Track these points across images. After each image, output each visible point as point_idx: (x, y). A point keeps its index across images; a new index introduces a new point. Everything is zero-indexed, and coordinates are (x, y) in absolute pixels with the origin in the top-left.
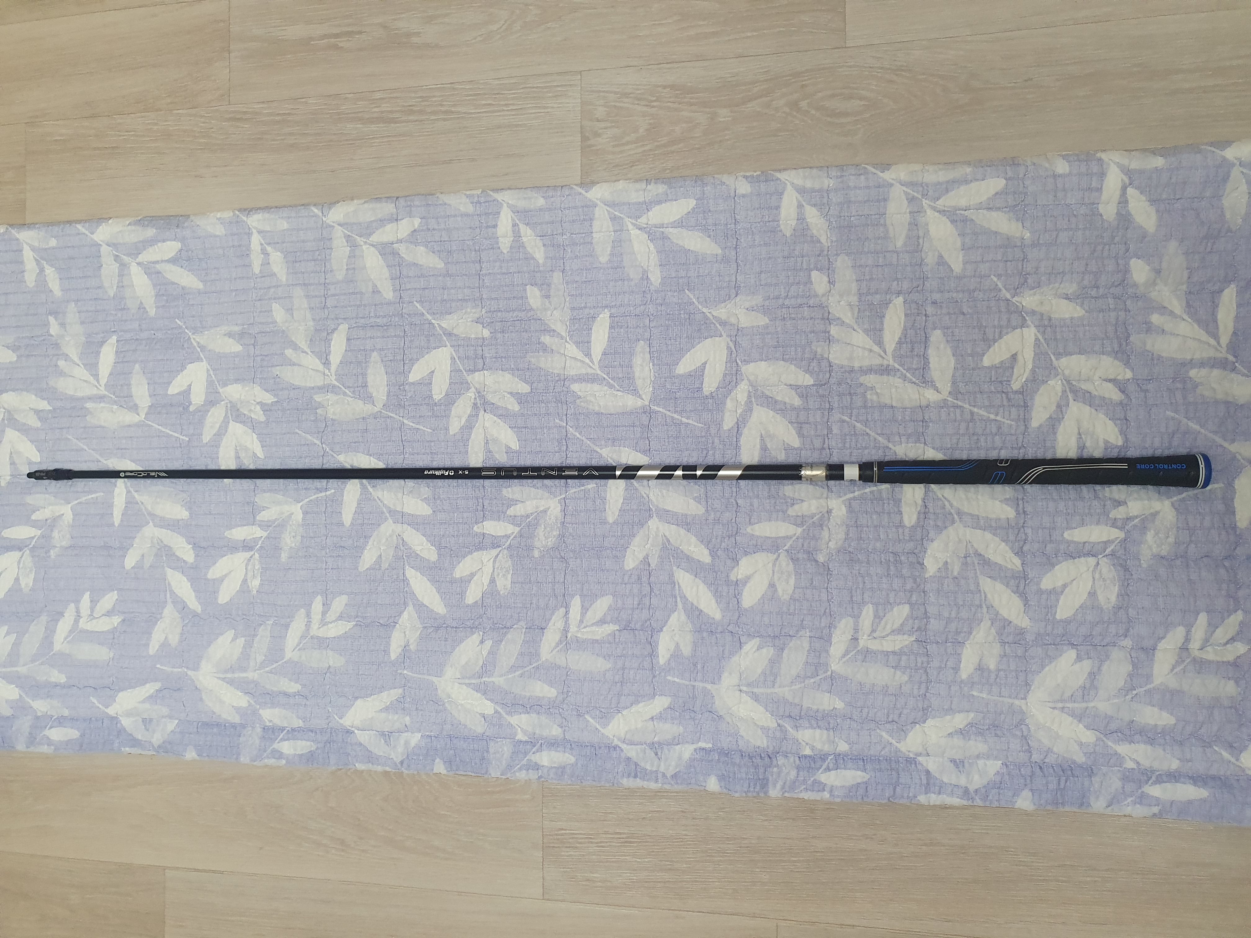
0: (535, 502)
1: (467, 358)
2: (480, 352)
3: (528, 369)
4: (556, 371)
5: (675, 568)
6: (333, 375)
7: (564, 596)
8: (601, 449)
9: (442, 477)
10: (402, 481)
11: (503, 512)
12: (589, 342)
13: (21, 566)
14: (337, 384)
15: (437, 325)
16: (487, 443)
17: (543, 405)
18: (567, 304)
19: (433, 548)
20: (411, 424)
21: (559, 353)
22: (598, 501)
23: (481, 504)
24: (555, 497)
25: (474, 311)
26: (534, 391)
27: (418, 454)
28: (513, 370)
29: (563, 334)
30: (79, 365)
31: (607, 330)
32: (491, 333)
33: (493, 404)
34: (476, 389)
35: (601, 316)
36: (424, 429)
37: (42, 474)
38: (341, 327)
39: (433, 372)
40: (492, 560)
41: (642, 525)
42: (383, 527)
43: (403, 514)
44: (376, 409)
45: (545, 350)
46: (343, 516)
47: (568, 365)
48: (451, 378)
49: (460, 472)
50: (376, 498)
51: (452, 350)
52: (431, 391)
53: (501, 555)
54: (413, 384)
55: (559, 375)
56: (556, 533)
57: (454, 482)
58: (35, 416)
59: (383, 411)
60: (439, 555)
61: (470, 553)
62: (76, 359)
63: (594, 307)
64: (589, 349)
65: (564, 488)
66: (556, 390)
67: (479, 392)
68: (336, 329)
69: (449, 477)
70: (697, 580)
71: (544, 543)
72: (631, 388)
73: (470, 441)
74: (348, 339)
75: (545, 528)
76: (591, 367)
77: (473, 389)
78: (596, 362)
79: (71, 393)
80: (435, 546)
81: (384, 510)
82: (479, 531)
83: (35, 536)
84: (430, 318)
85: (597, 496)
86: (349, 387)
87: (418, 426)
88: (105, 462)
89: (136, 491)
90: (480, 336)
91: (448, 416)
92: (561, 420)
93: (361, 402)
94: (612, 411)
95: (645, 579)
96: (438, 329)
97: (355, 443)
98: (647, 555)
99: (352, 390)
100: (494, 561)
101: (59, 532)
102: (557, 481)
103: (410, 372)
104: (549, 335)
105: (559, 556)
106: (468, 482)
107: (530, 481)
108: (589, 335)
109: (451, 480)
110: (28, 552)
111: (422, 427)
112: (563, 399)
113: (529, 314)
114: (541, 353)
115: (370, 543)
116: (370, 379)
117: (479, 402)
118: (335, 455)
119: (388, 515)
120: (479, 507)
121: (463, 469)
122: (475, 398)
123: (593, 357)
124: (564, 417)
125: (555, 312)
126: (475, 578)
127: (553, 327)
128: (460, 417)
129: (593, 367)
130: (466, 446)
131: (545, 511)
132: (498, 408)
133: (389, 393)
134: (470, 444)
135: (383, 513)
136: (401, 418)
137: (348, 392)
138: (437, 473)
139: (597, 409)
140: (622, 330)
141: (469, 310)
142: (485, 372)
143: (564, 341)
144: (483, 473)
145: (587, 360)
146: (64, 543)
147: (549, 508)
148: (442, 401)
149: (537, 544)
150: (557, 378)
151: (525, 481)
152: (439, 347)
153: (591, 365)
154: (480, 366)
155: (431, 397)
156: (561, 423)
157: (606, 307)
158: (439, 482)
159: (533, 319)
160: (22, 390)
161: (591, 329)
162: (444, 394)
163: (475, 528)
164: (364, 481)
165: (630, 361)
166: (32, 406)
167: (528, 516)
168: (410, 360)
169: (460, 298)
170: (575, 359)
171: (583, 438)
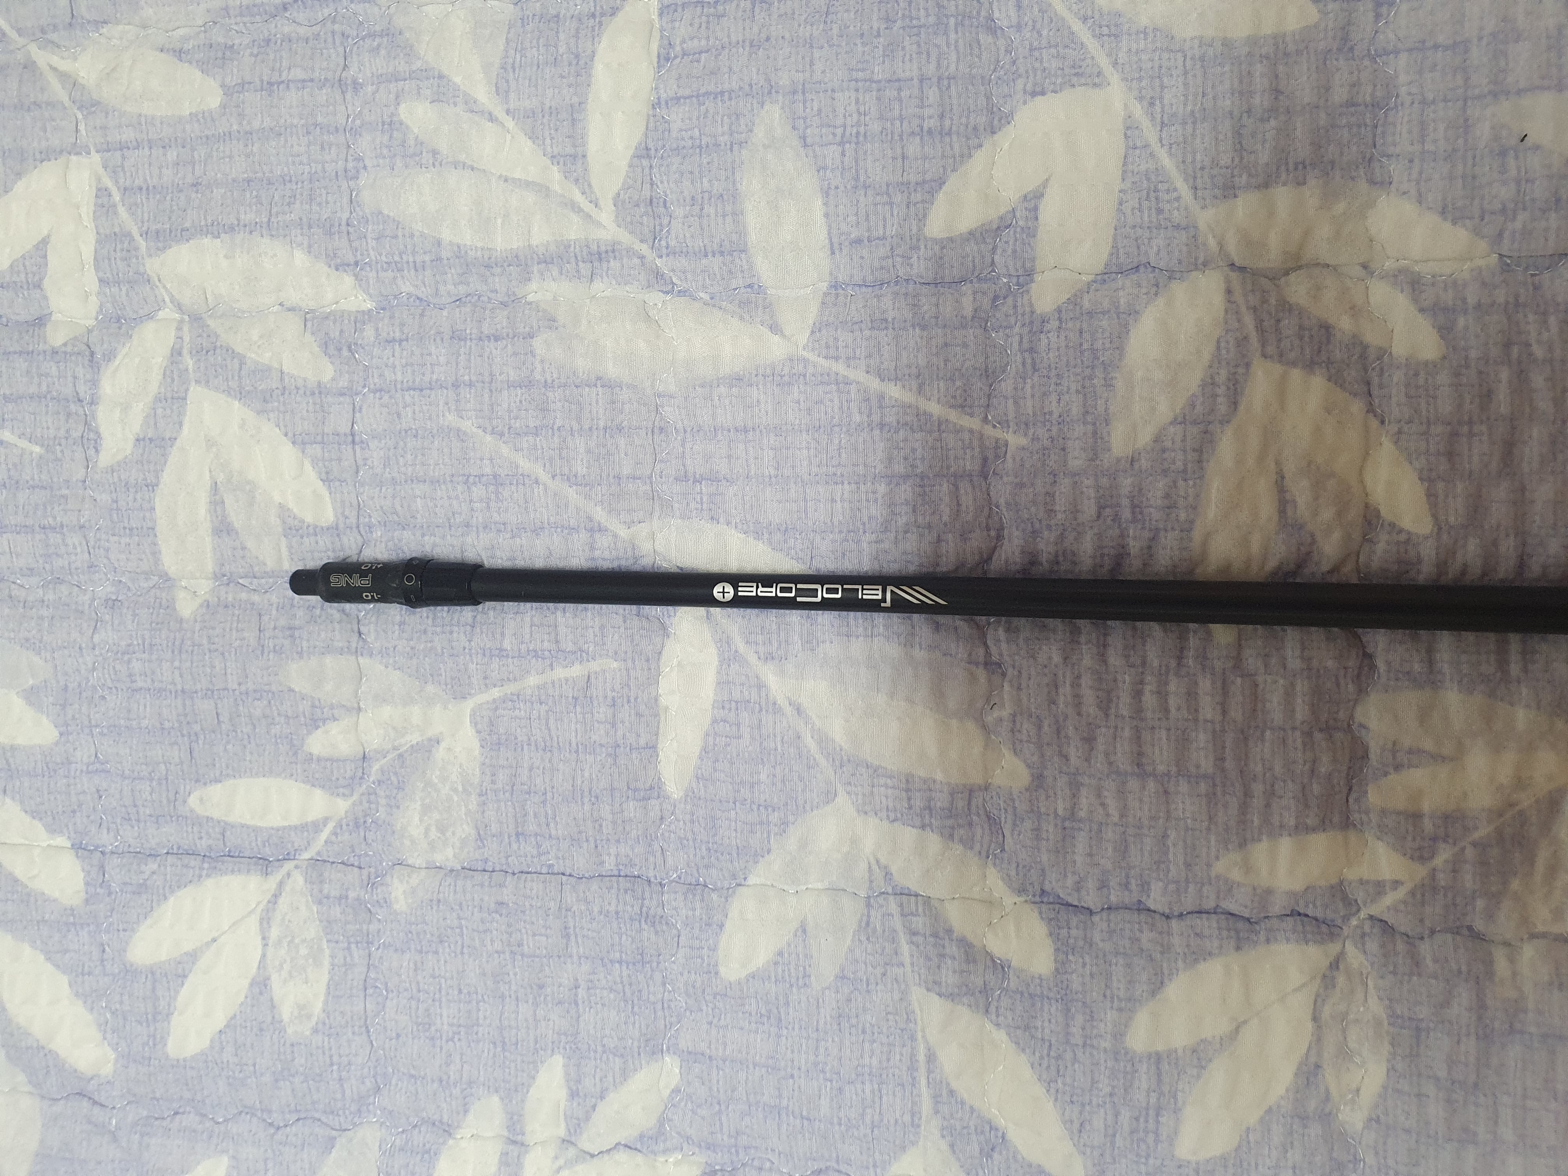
13: (274, 933)
30: (492, 118)
37: (357, 582)
58: (309, 338)
62: (483, 95)
79: (468, 237)
83: (326, 820)
88: (623, 533)
89: (769, 657)
101: (426, 809)
110: (298, 880)
146: (446, 856)
160: (251, 228)
166: (293, 297)
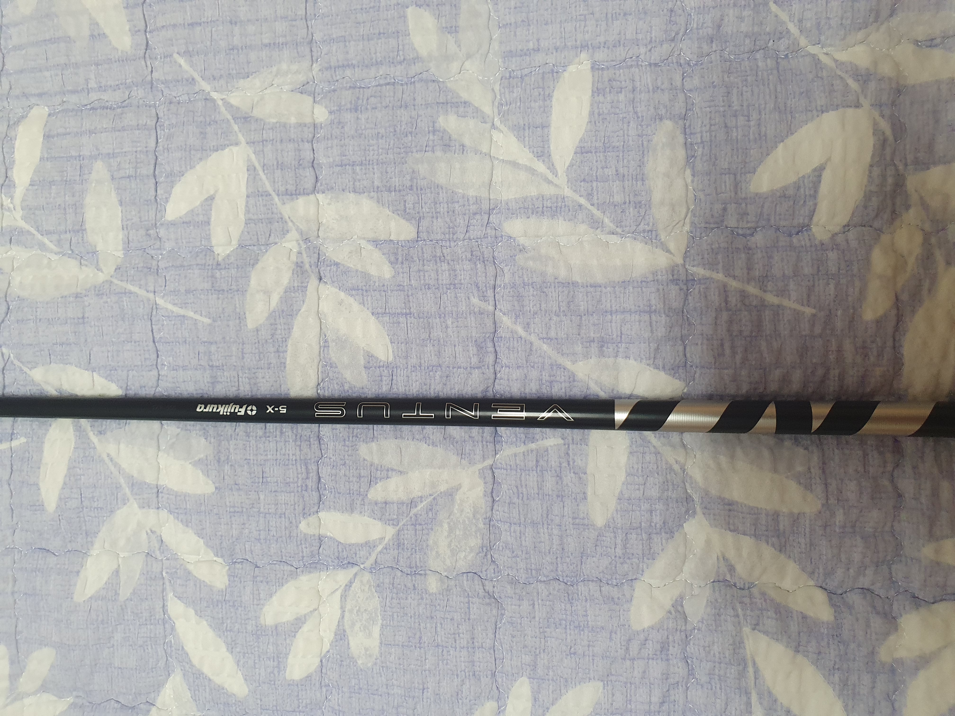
0: (428, 472)
1: (281, 166)
2: (308, 155)
3: (411, 187)
4: (471, 193)
5: (747, 630)
6: (18, 208)
7: (494, 675)
8: (574, 362)
9: (233, 418)
10: (155, 424)
11: (359, 494)
12: (545, 126)
14: (27, 227)
15: (220, 103)
16: (325, 345)
17: (445, 266)
18: (495, 46)
19: (220, 560)
20: (170, 307)
21: (476, 152)
22: (569, 478)
23: (313, 475)
24: (471, 463)
25: (294, 67)
26: (424, 235)
27: (184, 368)
28: (378, 190)
29: (487, 109)
31: (587, 97)
32: (331, 113)
33: (337, 264)
34: (301, 234)
35: (572, 68)
36: (197, 317)
38: (35, 111)
39: (212, 198)
40: (338, 593)
41: (671, 533)
42: (121, 514)
43: (158, 491)
44: (101, 277)
45: (447, 146)
46: (43, 491)
47: (497, 177)
48: (248, 211)
49: (270, 410)
50: (105, 456)
51: (250, 151)
52: (208, 238)
53: (356, 585)
54: (173, 224)
55: (478, 200)
56: (475, 542)
57: (257, 428)
59: (116, 281)
60: (232, 576)
61: (294, 575)
63: (557, 49)
64: (545, 140)
65: (491, 446)
66: (473, 234)
67: (306, 240)
68: (23, 117)
69: (246, 418)
70: (800, 658)
71: (448, 562)
72: (641, 227)
73: (290, 342)
74: (47, 137)
75: (451, 530)
76: (550, 182)
77: (293, 235)
78: (561, 168)
80: (222, 556)
81: (122, 481)
82: (311, 531)
84: (205, 86)
85: (565, 464)
86: (49, 233)
87: (182, 312)
90: (308, 120)
91: (242, 291)
92: (484, 298)
93: (73, 264)
94: (599, 278)
95: (674, 650)
96: (223, 109)
97: (62, 344)
98: (682, 598)
99: (55, 237)
100: (344, 597)
102: (475, 430)
103: (167, 200)
104: (457, 113)
105: (481, 592)
106: (287, 427)
107: (417, 428)
108: (546, 110)
109: (251, 425)
111: (191, 314)
112: (487, 253)
113: (414, 69)
114: (439, 153)
115: (97, 545)
116: (90, 215)
117: (306, 260)
118: (25, 369)
119: (127, 491)
120: (309, 483)
121: (277, 402)
122: (300, 253)
123: (556, 157)
124: (490, 293)
125: (467, 65)
126: (306, 628)
127: (464, 96)
128: (267, 293)
129: (556, 181)
130: (280, 352)
131: (450, 494)
132: (346, 272)
133: (127, 242)
134: (289, 348)
135: (118, 487)
136: (151, 295)
137: (46, 241)
138: (223, 410)
139: (563, 273)
140: (622, 97)
141: (284, 66)
142: (320, 196)
143: (488, 125)
144: (319, 412)
145: (541, 167)
147: (458, 488)
148: (232, 259)
149: (433, 564)
150: (473, 208)
151: (406, 428)
152: (223, 147)
153: (550, 176)
154: (309, 184)
155: (210, 250)
156: (483, 305)
157: (584, 47)
158: (227, 427)
159: (421, 80)
161: (550, 96)
162: (235, 243)
163: (303, 526)
164: (84, 422)
165: (641, 165)
167: (412, 503)
168: (167, 177)
169: (266, 41)
170: (514, 164)
171: (533, 338)
